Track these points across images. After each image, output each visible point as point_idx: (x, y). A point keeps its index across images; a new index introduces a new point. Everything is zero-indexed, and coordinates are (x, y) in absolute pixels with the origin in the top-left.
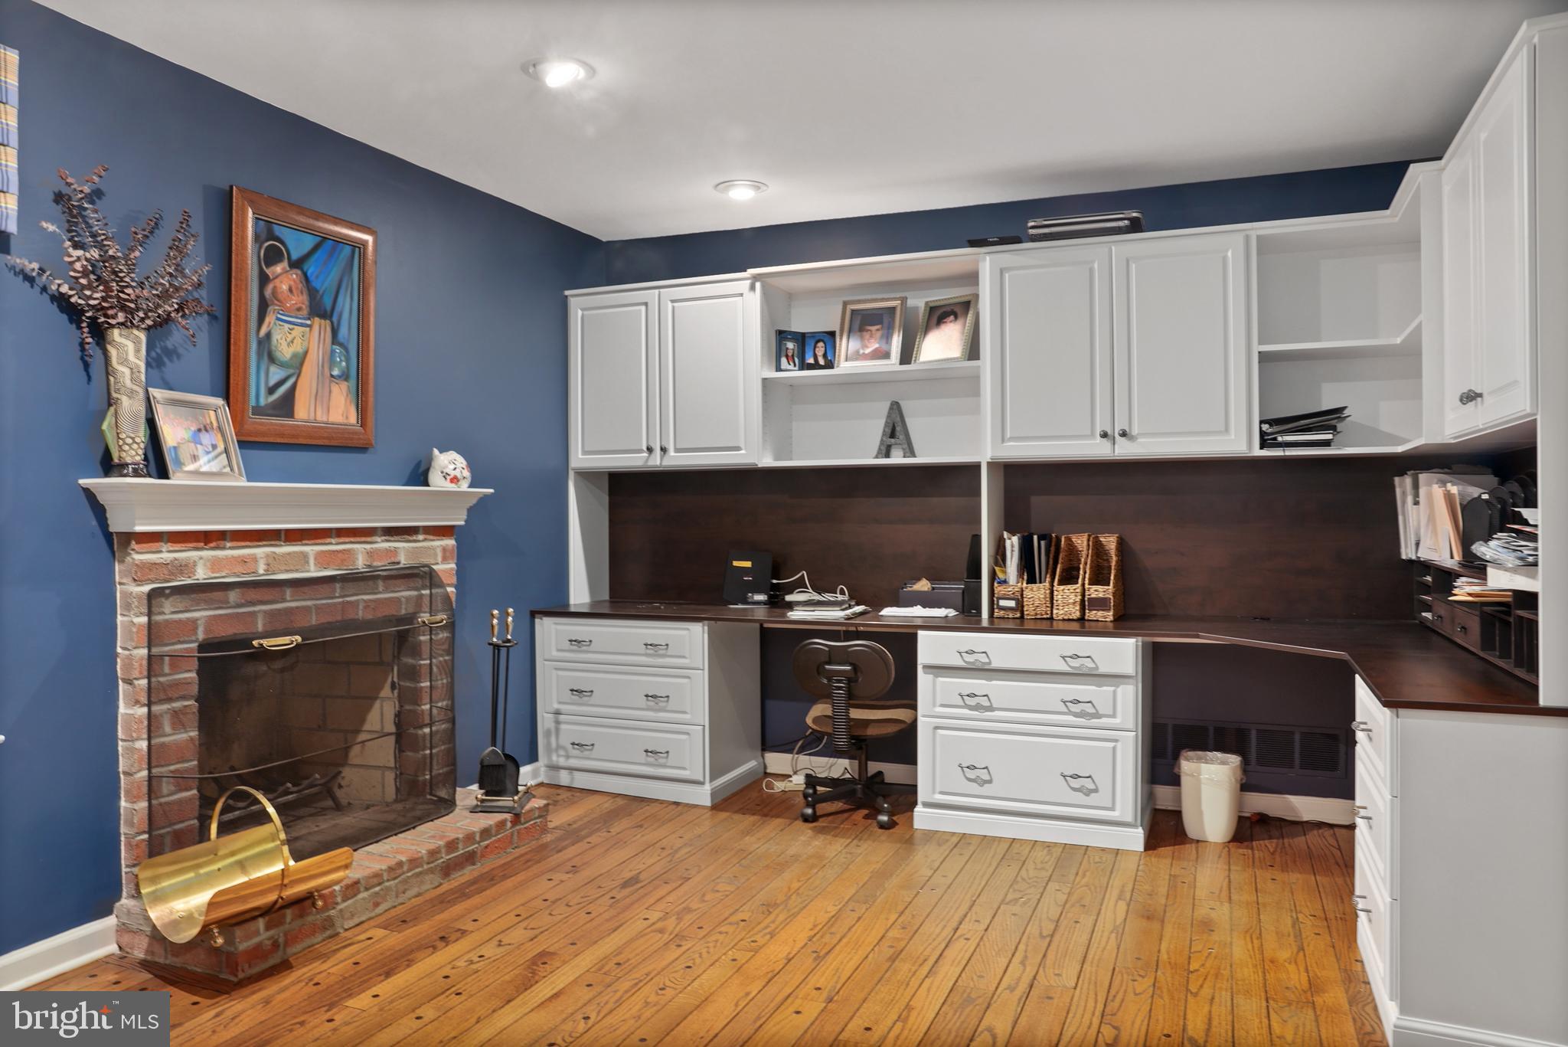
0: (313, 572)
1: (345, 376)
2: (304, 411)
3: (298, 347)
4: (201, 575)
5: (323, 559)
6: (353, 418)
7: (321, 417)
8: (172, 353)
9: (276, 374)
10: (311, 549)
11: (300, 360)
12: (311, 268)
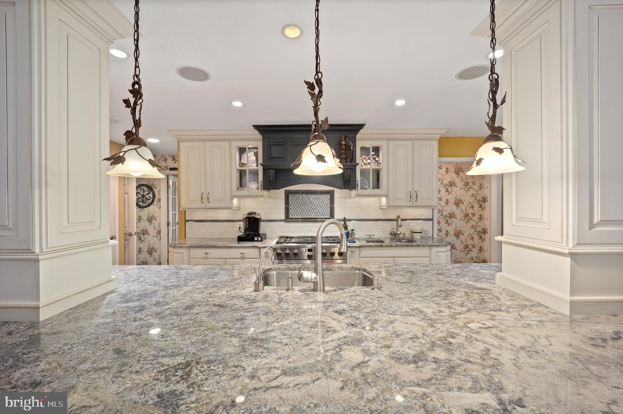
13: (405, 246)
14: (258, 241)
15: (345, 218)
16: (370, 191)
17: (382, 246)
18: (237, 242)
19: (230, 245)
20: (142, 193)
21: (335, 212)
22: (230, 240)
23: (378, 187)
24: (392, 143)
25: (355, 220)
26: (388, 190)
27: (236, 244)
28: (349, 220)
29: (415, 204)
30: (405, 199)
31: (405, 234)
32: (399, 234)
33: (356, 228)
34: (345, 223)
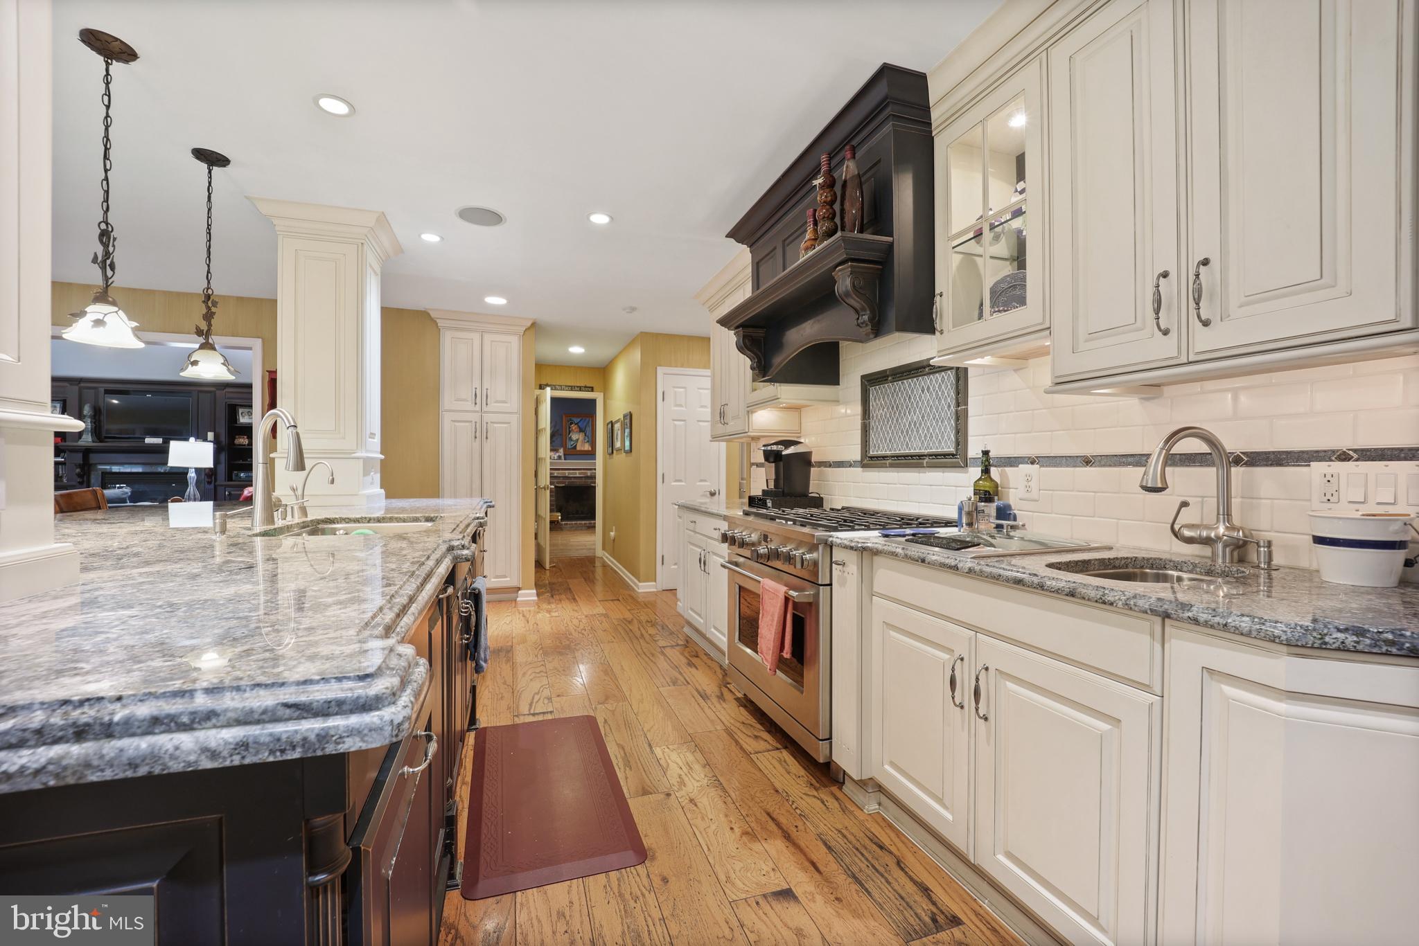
0: (578, 475)
1: (588, 441)
2: (578, 448)
3: (577, 438)
4: (555, 475)
5: (579, 473)
6: (590, 449)
7: (582, 449)
8: (554, 441)
9: (572, 443)
10: (577, 472)
11: (578, 440)
12: (579, 424)
15: (986, 453)
24: (1062, 53)
25: (1033, 462)
28: (1012, 462)
29: (1204, 340)
30: (1139, 324)
31: (1269, 544)
32: (1240, 548)
33: (1034, 494)
34: (986, 471)
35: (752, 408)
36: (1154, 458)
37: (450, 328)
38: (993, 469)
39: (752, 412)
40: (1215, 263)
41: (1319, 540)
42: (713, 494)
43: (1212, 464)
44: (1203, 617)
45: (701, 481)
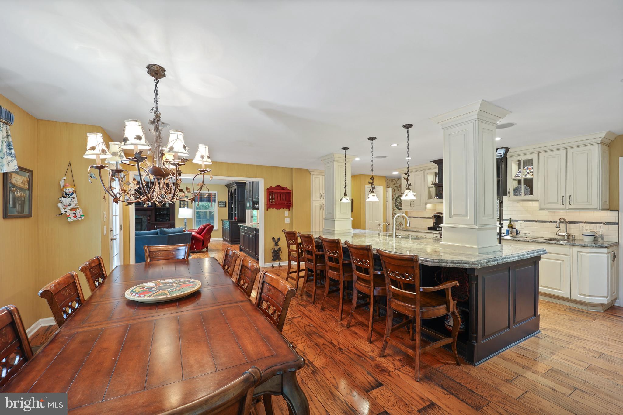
13: (541, 243)
14: (439, 230)
15: (510, 219)
16: (523, 197)
17: (519, 240)
18: (427, 230)
19: (419, 231)
20: (399, 201)
21: (503, 214)
22: (424, 229)
23: (531, 193)
24: (542, 155)
25: (522, 221)
26: (539, 195)
27: (427, 231)
28: (517, 221)
29: (570, 207)
30: (558, 203)
31: (574, 236)
32: (569, 236)
33: (523, 227)
34: (510, 223)
35: (426, 204)
36: (558, 222)
37: (314, 174)
38: (512, 222)
39: (427, 204)
40: (572, 196)
41: (583, 235)
42: (379, 225)
43: (564, 223)
44: (578, 245)
45: (377, 221)
